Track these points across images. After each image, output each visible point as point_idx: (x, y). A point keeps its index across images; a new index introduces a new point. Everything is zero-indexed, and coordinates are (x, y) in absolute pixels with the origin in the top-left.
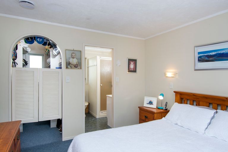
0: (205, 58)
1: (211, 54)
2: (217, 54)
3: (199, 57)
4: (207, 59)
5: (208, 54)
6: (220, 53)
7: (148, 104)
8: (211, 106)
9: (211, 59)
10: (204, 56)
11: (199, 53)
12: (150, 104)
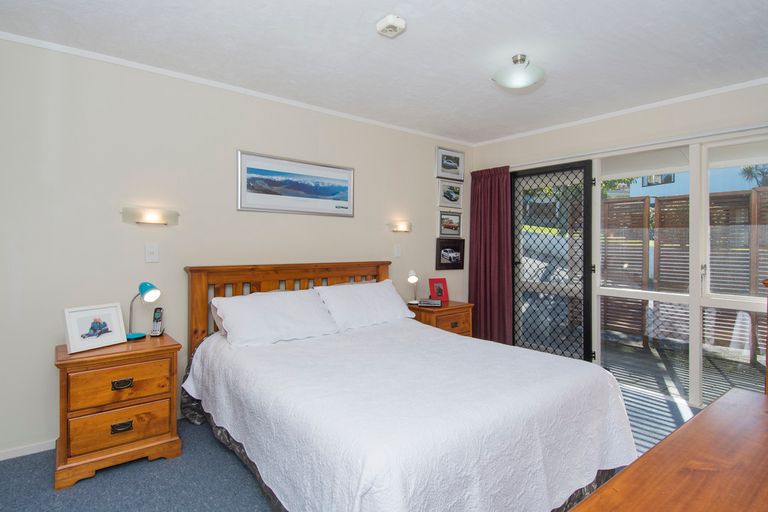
0: (263, 184)
1: (275, 178)
2: (286, 181)
3: (250, 180)
4: (266, 186)
5: (269, 177)
6: (291, 181)
7: (89, 335)
8: (282, 286)
9: (275, 188)
10: (262, 179)
11: (250, 170)
12: (100, 334)
